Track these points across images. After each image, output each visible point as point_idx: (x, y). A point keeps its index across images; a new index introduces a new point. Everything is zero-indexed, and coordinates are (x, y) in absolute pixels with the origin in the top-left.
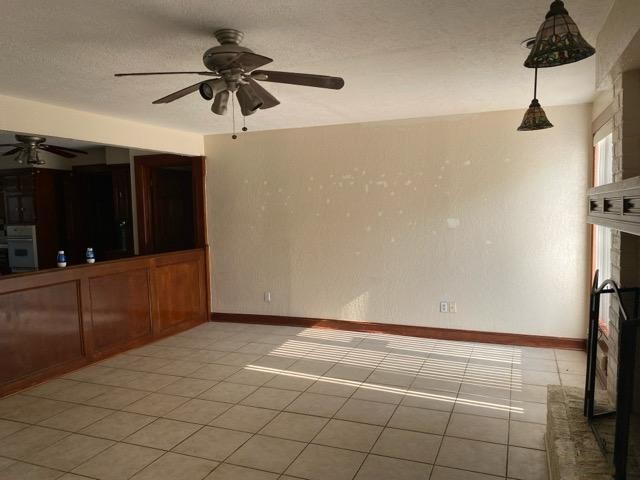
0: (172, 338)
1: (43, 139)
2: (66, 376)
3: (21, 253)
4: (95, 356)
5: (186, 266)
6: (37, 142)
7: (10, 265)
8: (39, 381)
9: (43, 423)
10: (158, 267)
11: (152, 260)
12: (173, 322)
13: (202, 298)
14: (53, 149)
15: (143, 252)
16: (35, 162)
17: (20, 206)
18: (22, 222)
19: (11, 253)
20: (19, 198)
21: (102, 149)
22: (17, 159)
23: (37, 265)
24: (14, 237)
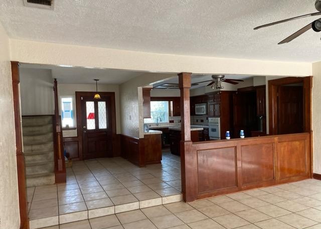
0: (286, 185)
1: (223, 76)
2: (228, 195)
3: (214, 130)
4: (243, 187)
5: (297, 143)
6: (221, 78)
7: (210, 135)
8: (216, 195)
9: (215, 219)
10: (279, 142)
11: (276, 138)
12: (288, 175)
13: (307, 164)
14: (228, 81)
15: (271, 134)
16: (219, 88)
17: (214, 108)
18: (214, 116)
19: (210, 130)
20: (214, 105)
21: (252, 78)
22: (212, 87)
23: (220, 136)
24: (211, 123)
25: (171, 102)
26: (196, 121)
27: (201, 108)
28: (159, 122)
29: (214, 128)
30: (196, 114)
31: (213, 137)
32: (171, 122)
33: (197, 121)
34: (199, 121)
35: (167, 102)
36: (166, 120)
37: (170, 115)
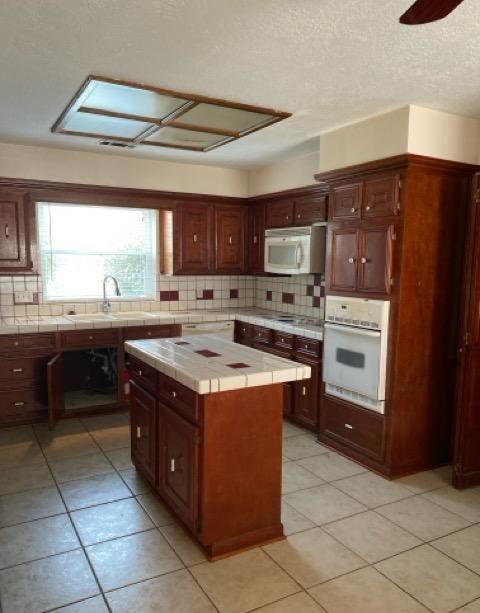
3: (351, 359)
19: (329, 351)
23: (382, 395)
24: (338, 321)
25: (169, 216)
26: (264, 295)
27: (291, 248)
28: (111, 294)
29: (356, 346)
30: (268, 268)
31: (348, 392)
32: (169, 296)
33: (269, 296)
34: (277, 297)
35: (153, 214)
36: (148, 286)
37: (163, 271)
